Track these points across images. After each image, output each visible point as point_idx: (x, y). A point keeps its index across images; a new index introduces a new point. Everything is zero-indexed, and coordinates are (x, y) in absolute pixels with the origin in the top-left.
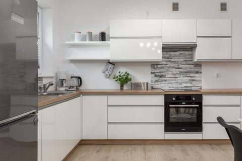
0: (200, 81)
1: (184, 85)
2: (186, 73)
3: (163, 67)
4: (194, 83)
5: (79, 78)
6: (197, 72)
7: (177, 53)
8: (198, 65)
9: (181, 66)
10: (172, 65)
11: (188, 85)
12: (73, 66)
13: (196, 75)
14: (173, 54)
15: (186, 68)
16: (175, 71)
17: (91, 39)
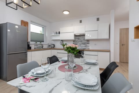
0: (89, 46)
1: (83, 47)
2: (84, 44)
3: (76, 42)
4: (87, 47)
5: (54, 45)
6: (88, 43)
7: (81, 37)
8: (88, 41)
9: (82, 41)
10: (80, 41)
11: (85, 48)
12: (53, 41)
13: (88, 44)
14: (80, 37)
15: (84, 42)
16: (80, 43)
17: (57, 34)
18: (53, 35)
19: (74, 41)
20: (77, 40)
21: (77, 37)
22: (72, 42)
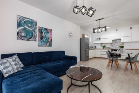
5: (95, 46)
8: (123, 43)
9: (118, 44)
10: (116, 43)
14: (116, 41)
15: (120, 44)
17: (98, 39)
18: (95, 40)
19: (111, 44)
20: (114, 43)
21: (113, 41)
22: (110, 44)
